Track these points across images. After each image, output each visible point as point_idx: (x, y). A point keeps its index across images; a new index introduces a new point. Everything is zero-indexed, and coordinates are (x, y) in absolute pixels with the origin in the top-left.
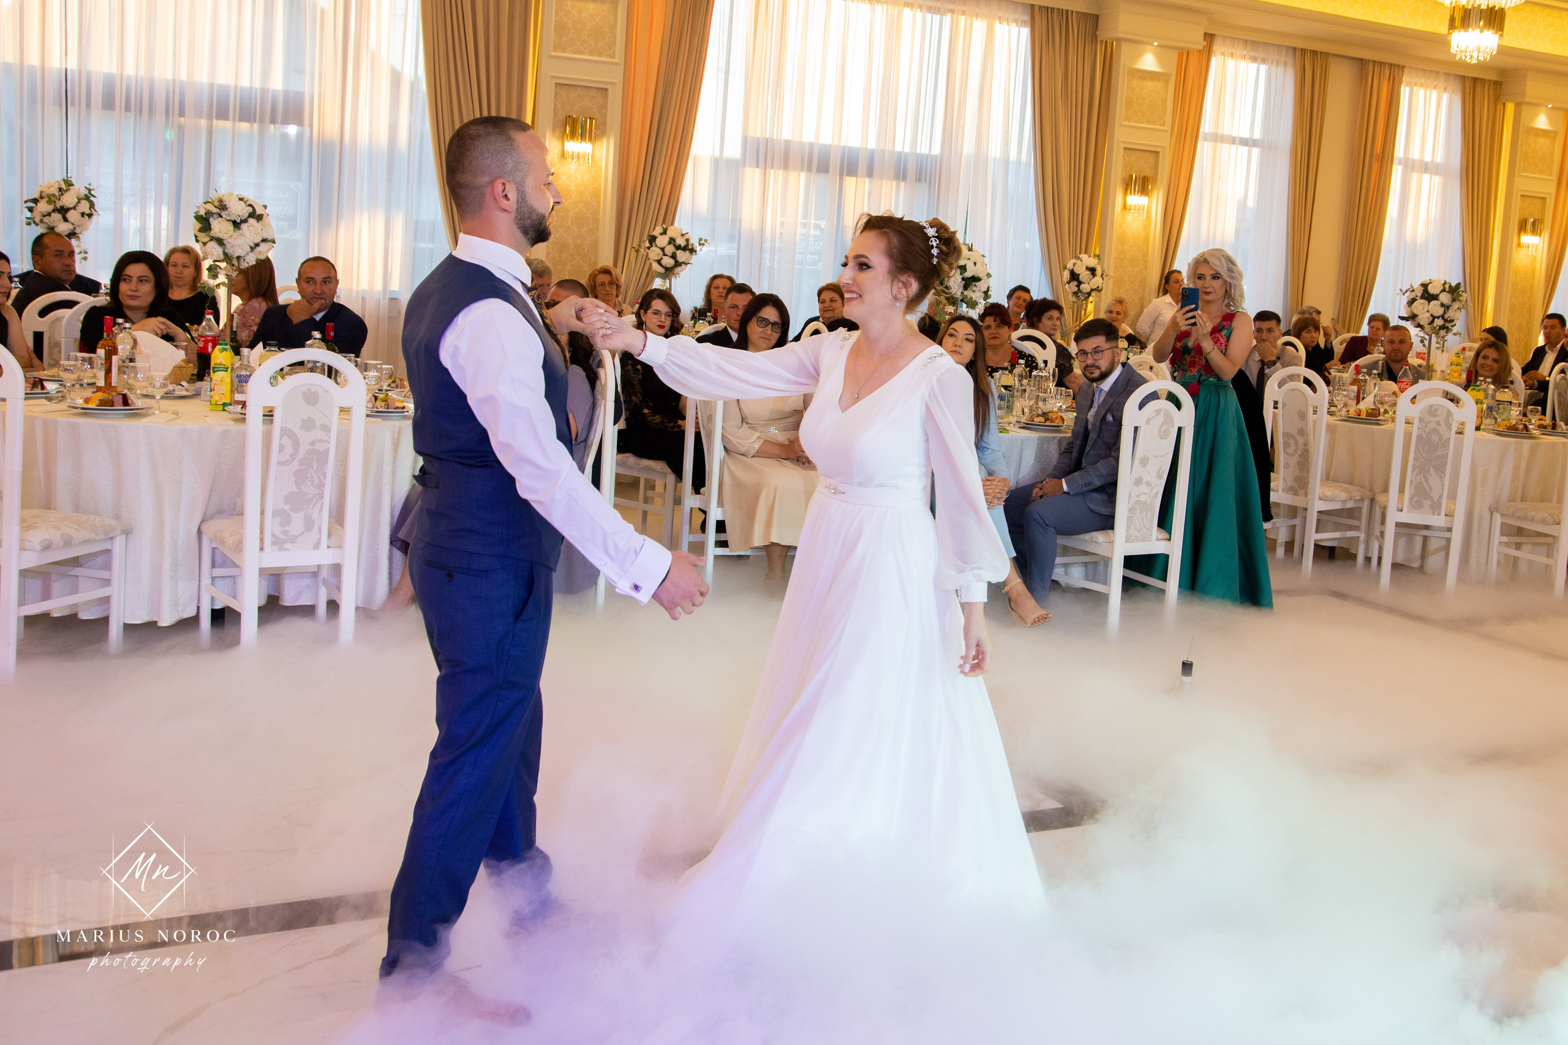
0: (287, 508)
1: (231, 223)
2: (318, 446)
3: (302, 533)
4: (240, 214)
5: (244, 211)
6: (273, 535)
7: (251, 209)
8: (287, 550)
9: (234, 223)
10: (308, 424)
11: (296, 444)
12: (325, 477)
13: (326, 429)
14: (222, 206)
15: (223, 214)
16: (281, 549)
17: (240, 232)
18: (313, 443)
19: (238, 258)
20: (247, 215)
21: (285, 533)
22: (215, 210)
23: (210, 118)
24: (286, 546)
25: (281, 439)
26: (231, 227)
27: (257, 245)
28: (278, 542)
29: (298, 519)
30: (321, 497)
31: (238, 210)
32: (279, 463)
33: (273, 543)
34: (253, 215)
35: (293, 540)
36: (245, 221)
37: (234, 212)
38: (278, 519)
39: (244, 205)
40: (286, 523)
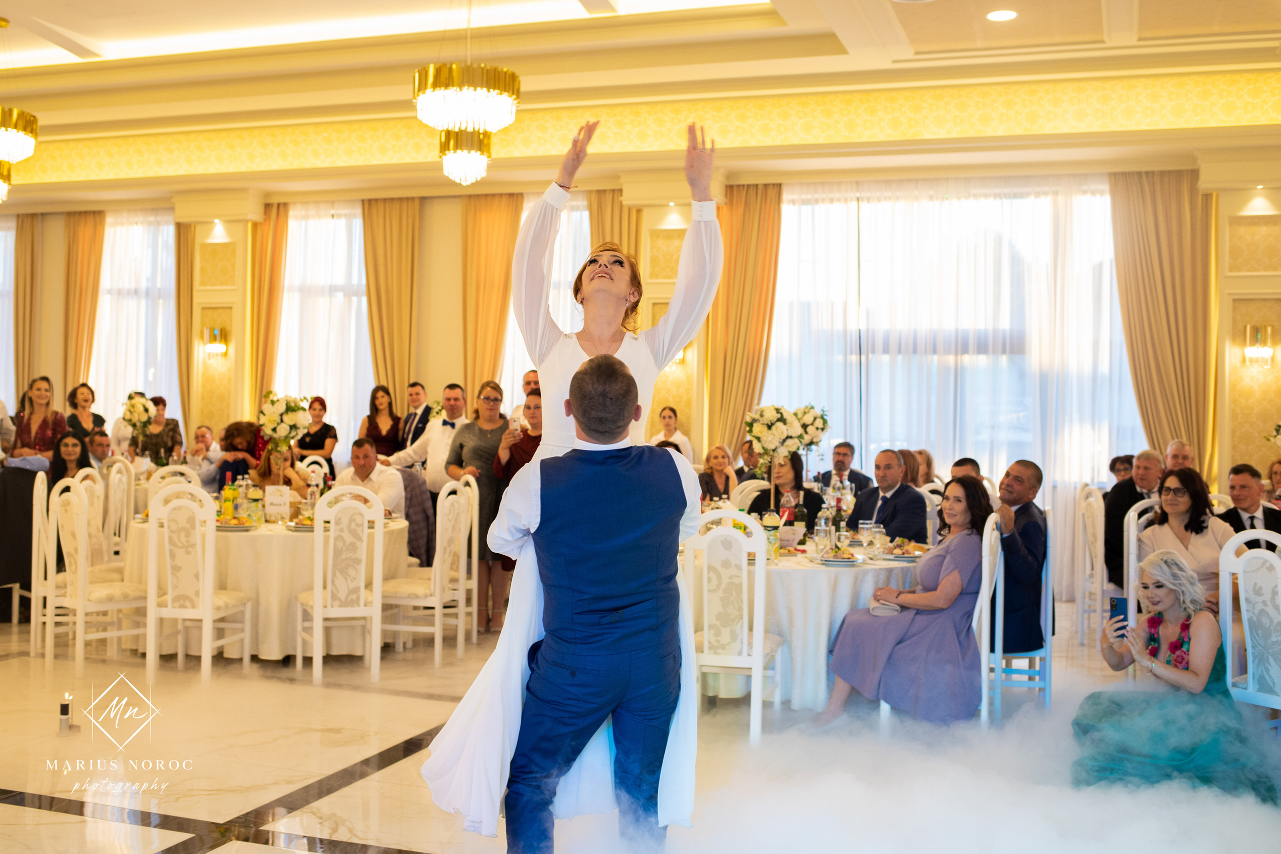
0: (718, 623)
1: (766, 426)
2: (735, 580)
3: (730, 643)
4: (771, 419)
5: (774, 417)
6: (709, 642)
7: (779, 416)
8: (719, 654)
9: (768, 425)
10: (726, 564)
11: (719, 577)
12: (742, 601)
13: (739, 568)
15: (761, 419)
16: (715, 653)
17: (770, 432)
18: (731, 577)
19: (774, 450)
21: (718, 641)
23: (956, 354)
24: (719, 651)
25: (708, 573)
26: (766, 428)
27: (784, 441)
28: (713, 649)
29: (726, 632)
30: (741, 618)
31: (771, 416)
32: (709, 591)
33: (710, 648)
34: (782, 420)
35: (723, 647)
36: (772, 424)
37: (767, 418)
38: (712, 632)
39: (775, 412)
40: (718, 634)
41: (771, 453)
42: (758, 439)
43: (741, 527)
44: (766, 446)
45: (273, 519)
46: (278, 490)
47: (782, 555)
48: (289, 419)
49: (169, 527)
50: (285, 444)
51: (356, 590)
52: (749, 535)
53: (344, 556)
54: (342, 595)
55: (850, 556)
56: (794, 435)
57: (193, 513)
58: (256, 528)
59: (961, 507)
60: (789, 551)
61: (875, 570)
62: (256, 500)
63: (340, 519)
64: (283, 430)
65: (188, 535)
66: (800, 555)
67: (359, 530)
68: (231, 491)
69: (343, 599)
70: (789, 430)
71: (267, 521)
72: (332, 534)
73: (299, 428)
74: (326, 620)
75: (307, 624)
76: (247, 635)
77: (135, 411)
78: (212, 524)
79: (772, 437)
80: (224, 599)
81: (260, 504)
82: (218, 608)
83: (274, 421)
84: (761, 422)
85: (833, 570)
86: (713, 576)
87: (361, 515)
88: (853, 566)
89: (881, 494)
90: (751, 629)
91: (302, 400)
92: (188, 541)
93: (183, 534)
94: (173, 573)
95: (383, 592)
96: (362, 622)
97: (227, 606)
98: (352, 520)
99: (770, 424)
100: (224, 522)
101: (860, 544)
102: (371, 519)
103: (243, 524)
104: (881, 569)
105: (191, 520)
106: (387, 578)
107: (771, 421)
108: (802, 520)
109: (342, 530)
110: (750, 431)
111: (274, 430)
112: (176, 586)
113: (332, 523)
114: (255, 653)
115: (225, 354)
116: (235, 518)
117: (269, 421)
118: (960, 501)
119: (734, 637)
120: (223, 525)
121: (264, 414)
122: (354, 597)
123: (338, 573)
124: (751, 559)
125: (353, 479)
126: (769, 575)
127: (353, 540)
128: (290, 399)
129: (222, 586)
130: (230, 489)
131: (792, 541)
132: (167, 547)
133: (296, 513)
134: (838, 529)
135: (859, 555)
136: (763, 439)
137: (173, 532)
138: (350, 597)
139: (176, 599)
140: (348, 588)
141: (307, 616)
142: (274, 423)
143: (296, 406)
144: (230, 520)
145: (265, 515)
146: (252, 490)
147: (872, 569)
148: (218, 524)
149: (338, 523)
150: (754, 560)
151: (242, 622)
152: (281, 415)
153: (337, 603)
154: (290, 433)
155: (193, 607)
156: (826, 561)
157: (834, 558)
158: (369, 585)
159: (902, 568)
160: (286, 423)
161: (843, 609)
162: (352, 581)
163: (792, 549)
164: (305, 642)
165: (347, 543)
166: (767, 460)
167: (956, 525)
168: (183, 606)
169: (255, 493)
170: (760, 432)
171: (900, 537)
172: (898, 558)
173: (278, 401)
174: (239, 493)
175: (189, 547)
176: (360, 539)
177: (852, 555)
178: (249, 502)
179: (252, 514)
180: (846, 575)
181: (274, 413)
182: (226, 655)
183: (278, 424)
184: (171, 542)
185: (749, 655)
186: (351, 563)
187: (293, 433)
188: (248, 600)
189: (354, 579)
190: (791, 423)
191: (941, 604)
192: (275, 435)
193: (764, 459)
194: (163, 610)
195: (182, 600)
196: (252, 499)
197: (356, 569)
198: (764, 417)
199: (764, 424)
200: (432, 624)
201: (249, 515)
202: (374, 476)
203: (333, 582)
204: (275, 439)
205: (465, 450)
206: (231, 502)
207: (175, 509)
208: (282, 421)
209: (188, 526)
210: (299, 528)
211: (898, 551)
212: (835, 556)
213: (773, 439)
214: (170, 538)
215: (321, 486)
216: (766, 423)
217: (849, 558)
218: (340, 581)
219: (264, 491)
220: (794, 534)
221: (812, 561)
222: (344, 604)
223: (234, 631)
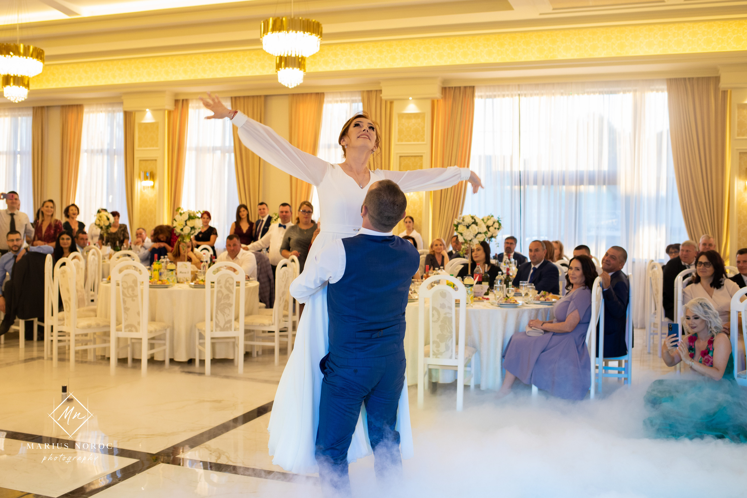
0: (438, 340)
2: (448, 315)
3: (445, 352)
4: (469, 222)
5: (470, 221)
6: (433, 351)
7: (473, 221)
8: (439, 358)
9: (467, 226)
10: (443, 306)
11: (439, 314)
12: (452, 327)
13: (450, 308)
14: (463, 220)
15: (463, 223)
16: (436, 357)
17: (468, 230)
18: (445, 314)
20: (471, 223)
21: (438, 351)
22: (460, 221)
23: (576, 185)
24: (438, 356)
25: (433, 311)
26: (466, 228)
27: (476, 235)
28: (436, 355)
29: (443, 346)
30: (452, 337)
31: (469, 221)
32: (433, 321)
33: (433, 355)
34: (475, 223)
35: (441, 354)
36: (469, 226)
37: (466, 222)
38: (435, 345)
39: (471, 219)
40: (438, 346)
41: (469, 242)
42: (461, 234)
43: (451, 285)
44: (466, 238)
45: (181, 281)
46: (184, 264)
47: (475, 301)
48: (190, 223)
49: (122, 286)
50: (188, 238)
51: (230, 321)
52: (456, 289)
53: (222, 302)
54: (222, 324)
55: (515, 302)
56: (482, 232)
57: (136, 278)
58: (172, 286)
59: (579, 273)
60: (479, 299)
61: (529, 310)
62: (172, 270)
63: (220, 281)
64: (187, 230)
65: (133, 290)
66: (485, 301)
67: (231, 287)
68: (157, 265)
69: (222, 326)
70: (479, 229)
71: (178, 282)
72: (215, 289)
73: (196, 229)
74: (212, 338)
75: (201, 341)
76: (167, 347)
77: (101, 220)
78: (147, 284)
79: (469, 233)
80: (154, 326)
81: (174, 272)
82: (151, 332)
83: (182, 225)
84: (463, 224)
85: (504, 310)
86: (435, 313)
87: (232, 278)
88: (516, 307)
89: (533, 266)
90: (457, 343)
91: (197, 213)
92: (133, 294)
93: (130, 289)
94: (125, 312)
95: (245, 323)
96: (233, 340)
97: (156, 331)
98: (227, 281)
99: (468, 225)
100: (153, 283)
101: (520, 295)
102: (238, 280)
103: (165, 284)
104: (533, 309)
105: (135, 282)
106: (247, 315)
107: (468, 224)
108: (486, 281)
109: (221, 287)
110: (457, 230)
111: (182, 230)
112: (127, 319)
113: (216, 283)
114: (172, 358)
115: (153, 187)
116: (160, 280)
117: (179, 225)
118: (578, 270)
119: (447, 348)
120: (153, 284)
121: (176, 221)
122: (228, 325)
123: (219, 312)
124: (457, 303)
125: (227, 258)
126: (468, 313)
127: (228, 293)
128: (190, 212)
129: (153, 319)
130: (157, 264)
131: (481, 293)
132: (121, 296)
133: (195, 277)
134: (507, 286)
135: (520, 301)
136: (464, 234)
137: (124, 288)
138: (226, 326)
139: (126, 327)
140: (225, 320)
141: (202, 337)
142: (181, 225)
143: (194, 216)
144: (157, 281)
145: (177, 279)
146: (169, 264)
147: (527, 309)
148: (151, 284)
149: (219, 283)
150: (459, 304)
151: (164, 339)
152: (186, 221)
153: (219, 329)
154: (191, 231)
155: (137, 331)
156: (500, 304)
157: (505, 303)
158: (237, 319)
159: (545, 309)
160: (188, 226)
161: (510, 332)
162: (227, 316)
163: (481, 298)
164: (200, 351)
165: (225, 294)
166: (466, 246)
167: (576, 283)
168: (130, 331)
169: (171, 266)
170: (462, 230)
171: (543, 291)
172: (542, 303)
173: (184, 213)
174: (162, 266)
175: (134, 297)
176: (231, 292)
177: (516, 301)
178: (168, 271)
179: (170, 278)
180: (512, 313)
181: (181, 220)
182: (155, 359)
183: (184, 226)
184: (124, 294)
185: (456, 358)
186: (227, 306)
187: (193, 232)
188: (168, 327)
189: (229, 315)
190: (480, 225)
191: (567, 329)
192: (182, 233)
193: (465, 246)
194: (120, 333)
195: (130, 327)
196: (170, 270)
197: (229, 310)
198: (465, 221)
199: (464, 225)
200: (273, 341)
201: (168, 279)
202: (239, 256)
203: (216, 317)
204: (182, 235)
205: (292, 241)
206: (158, 271)
207: (125, 275)
208: (186, 225)
209: (133, 285)
210: (195, 287)
211: (542, 299)
212: (506, 302)
213: (470, 234)
214: (123, 292)
215: (209, 262)
216: (466, 225)
217: (514, 303)
218: (220, 316)
219: (176, 265)
220: (482, 289)
221: (492, 305)
222: (223, 329)
223: (160, 345)
